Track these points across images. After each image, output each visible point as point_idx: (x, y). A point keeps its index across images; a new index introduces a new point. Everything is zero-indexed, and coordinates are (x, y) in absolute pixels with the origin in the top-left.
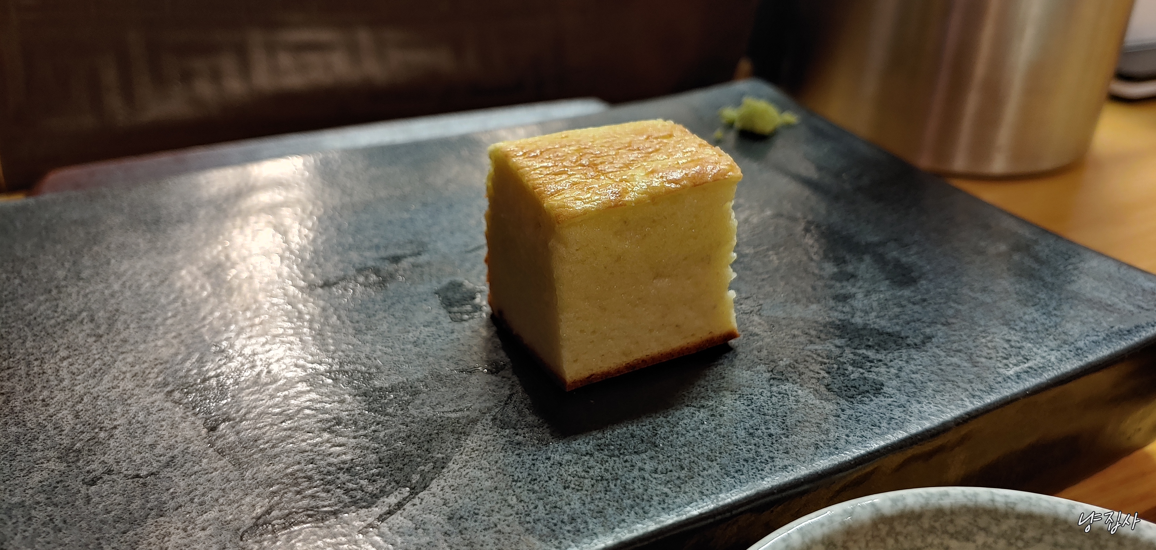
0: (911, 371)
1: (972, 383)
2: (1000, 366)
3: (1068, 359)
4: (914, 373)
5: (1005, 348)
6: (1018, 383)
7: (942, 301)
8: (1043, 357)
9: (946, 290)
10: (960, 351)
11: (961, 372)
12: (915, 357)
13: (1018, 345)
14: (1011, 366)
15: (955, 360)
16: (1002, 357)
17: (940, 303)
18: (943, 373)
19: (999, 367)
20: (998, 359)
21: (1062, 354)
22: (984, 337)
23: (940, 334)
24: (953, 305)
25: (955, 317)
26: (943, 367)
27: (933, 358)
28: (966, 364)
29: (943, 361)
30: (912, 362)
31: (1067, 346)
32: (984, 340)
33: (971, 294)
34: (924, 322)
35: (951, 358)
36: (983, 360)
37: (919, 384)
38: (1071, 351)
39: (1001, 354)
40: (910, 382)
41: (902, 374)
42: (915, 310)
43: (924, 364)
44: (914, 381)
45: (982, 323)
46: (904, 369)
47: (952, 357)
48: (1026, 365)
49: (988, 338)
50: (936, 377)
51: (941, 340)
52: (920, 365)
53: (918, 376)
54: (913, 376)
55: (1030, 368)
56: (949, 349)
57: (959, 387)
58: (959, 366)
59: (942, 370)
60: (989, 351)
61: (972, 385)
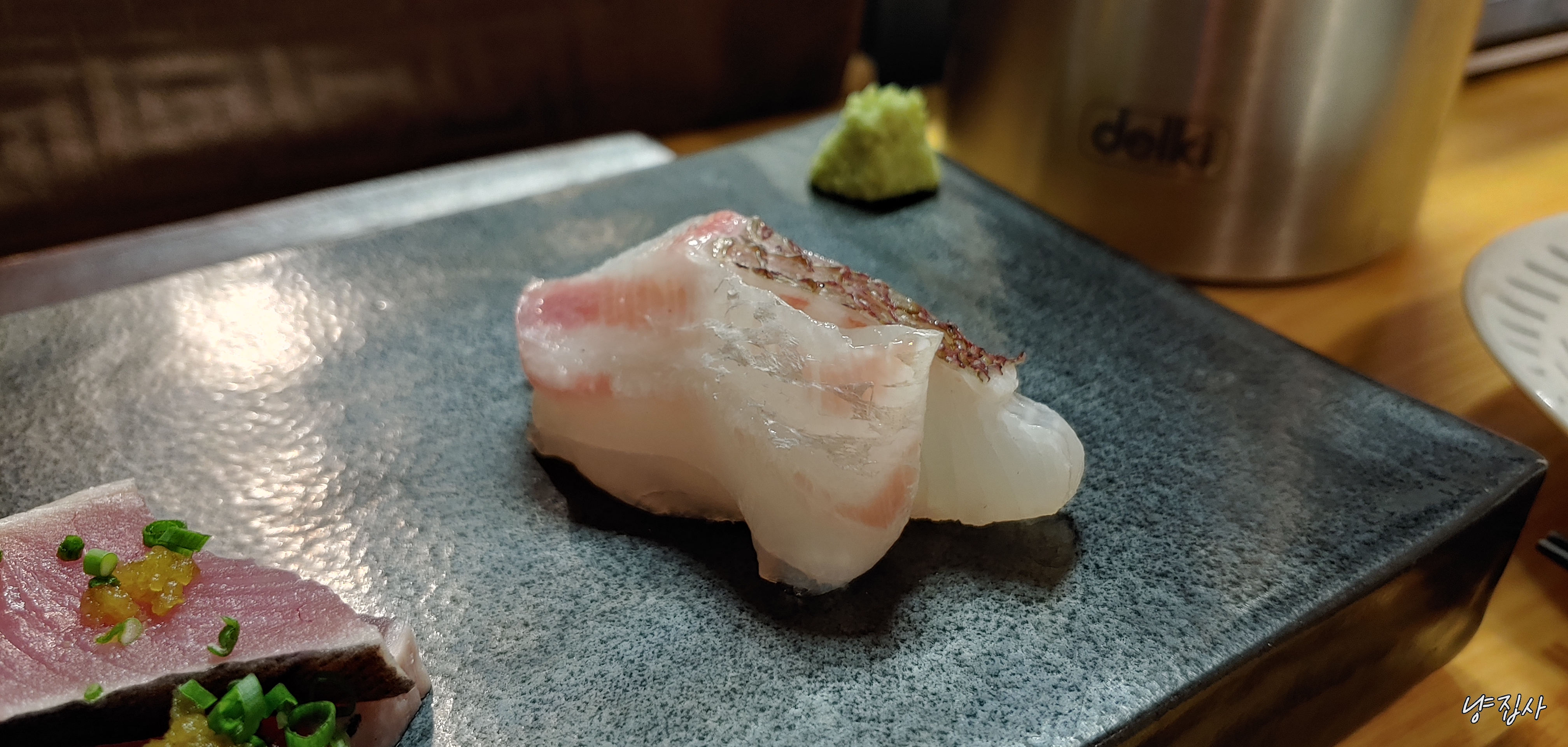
0: (1089, 617)
1: (1183, 634)
2: (1228, 599)
3: (1328, 577)
4: (1094, 622)
5: (1234, 565)
6: (1254, 629)
7: (1139, 481)
8: (1292, 577)
9: (1145, 460)
10: (1165, 575)
11: (1168, 614)
12: (1097, 589)
13: (1255, 556)
14: (1244, 597)
15: (1159, 592)
16: (1230, 581)
17: (1136, 486)
18: (1140, 619)
19: (1226, 602)
20: (1225, 586)
21: (1320, 569)
22: (1203, 546)
23: (1135, 543)
24: (1156, 487)
25: (1159, 511)
26: (1140, 608)
27: (1123, 591)
28: (1175, 599)
29: (1139, 595)
30: (1092, 601)
31: (1327, 553)
32: (1203, 552)
33: (1183, 466)
34: (1109, 523)
35: (1152, 590)
36: (1201, 589)
37: (1102, 645)
38: (1333, 563)
39: (1230, 576)
40: (1088, 639)
41: (1076, 625)
42: (1096, 501)
43: (1109, 603)
44: (1094, 636)
45: (1200, 519)
46: (1079, 614)
47: (1154, 586)
48: (1267, 595)
49: (1210, 548)
50: (1129, 628)
51: (1137, 555)
52: (1104, 605)
53: (1100, 626)
54: (1092, 627)
55: (1272, 599)
56: (1150, 573)
57: (1164, 644)
58: (1164, 604)
59: (1138, 613)
60: (1211, 572)
61: (1186, 638)
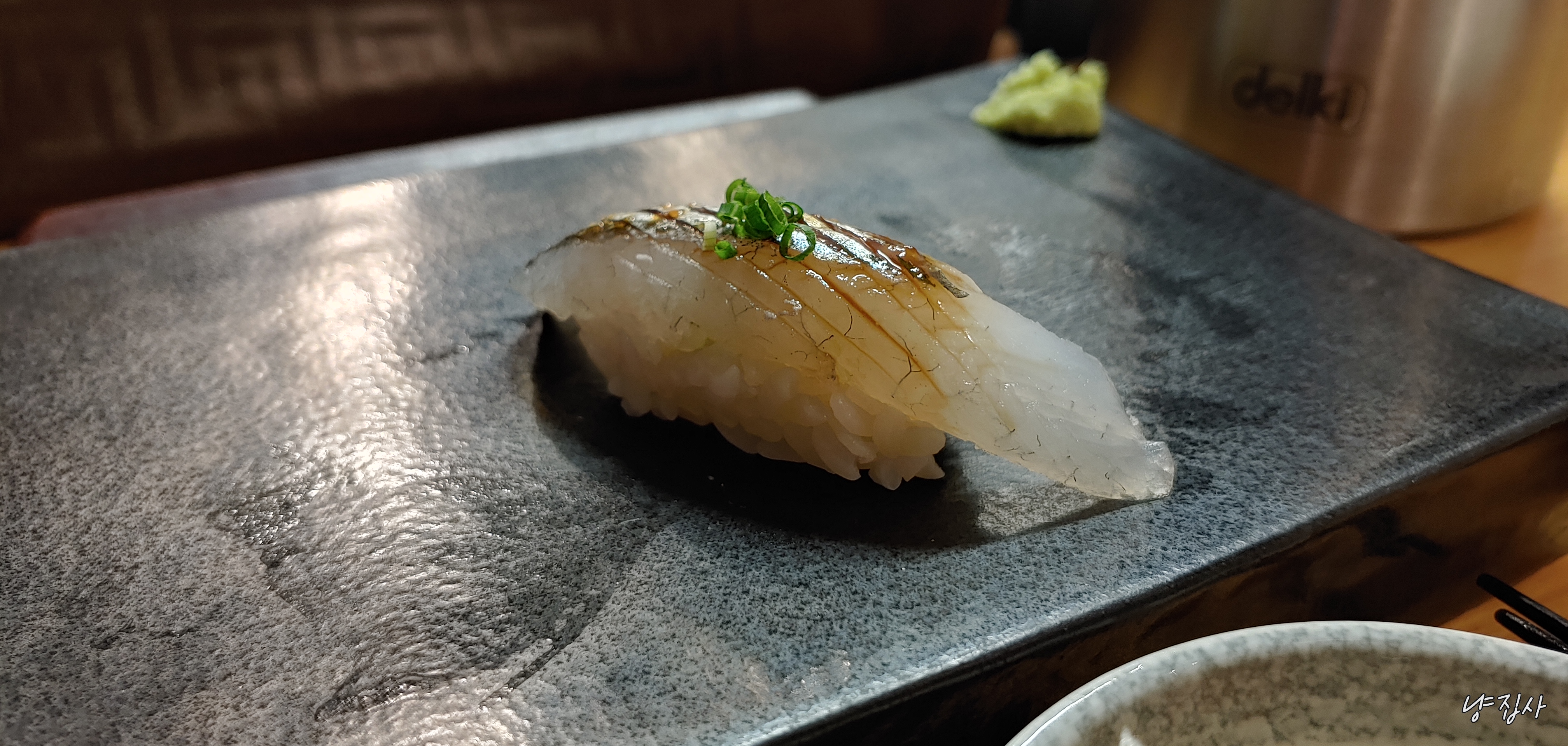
0: (1250, 455)
1: (1335, 470)
2: (1373, 445)
3: (1467, 433)
4: (1253, 459)
5: (1378, 421)
6: (1399, 469)
7: (1289, 357)
8: (1433, 432)
9: (1294, 342)
10: (1316, 426)
11: (1320, 455)
12: (1255, 436)
13: (1397, 415)
14: (1389, 445)
15: (1310, 439)
16: (1375, 433)
17: (1287, 361)
18: (1294, 458)
19: (1372, 448)
20: (1371, 436)
21: (1460, 427)
22: (1349, 407)
23: (1288, 403)
24: (1305, 363)
25: (1309, 379)
26: (1294, 450)
27: (1278, 437)
28: (1326, 445)
29: (1293, 440)
30: (1250, 444)
31: (1465, 416)
32: (1349, 411)
33: (1328, 346)
34: (1265, 388)
35: (1305, 437)
36: (1349, 438)
37: (1262, 475)
38: (1471, 422)
39: (1374, 429)
40: (1249, 471)
41: (1238, 460)
42: (1252, 371)
43: (1267, 446)
44: (1255, 469)
45: (1347, 387)
46: (1239, 454)
47: (1306, 435)
48: (1410, 444)
49: (1356, 408)
50: (1285, 464)
51: (1290, 412)
52: (1263, 447)
53: (1260, 462)
54: (1253, 462)
55: (1415, 446)
56: (1302, 424)
57: (1317, 476)
58: (1316, 447)
59: (1292, 453)
60: (1357, 425)
61: (1336, 473)
